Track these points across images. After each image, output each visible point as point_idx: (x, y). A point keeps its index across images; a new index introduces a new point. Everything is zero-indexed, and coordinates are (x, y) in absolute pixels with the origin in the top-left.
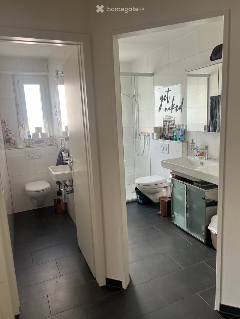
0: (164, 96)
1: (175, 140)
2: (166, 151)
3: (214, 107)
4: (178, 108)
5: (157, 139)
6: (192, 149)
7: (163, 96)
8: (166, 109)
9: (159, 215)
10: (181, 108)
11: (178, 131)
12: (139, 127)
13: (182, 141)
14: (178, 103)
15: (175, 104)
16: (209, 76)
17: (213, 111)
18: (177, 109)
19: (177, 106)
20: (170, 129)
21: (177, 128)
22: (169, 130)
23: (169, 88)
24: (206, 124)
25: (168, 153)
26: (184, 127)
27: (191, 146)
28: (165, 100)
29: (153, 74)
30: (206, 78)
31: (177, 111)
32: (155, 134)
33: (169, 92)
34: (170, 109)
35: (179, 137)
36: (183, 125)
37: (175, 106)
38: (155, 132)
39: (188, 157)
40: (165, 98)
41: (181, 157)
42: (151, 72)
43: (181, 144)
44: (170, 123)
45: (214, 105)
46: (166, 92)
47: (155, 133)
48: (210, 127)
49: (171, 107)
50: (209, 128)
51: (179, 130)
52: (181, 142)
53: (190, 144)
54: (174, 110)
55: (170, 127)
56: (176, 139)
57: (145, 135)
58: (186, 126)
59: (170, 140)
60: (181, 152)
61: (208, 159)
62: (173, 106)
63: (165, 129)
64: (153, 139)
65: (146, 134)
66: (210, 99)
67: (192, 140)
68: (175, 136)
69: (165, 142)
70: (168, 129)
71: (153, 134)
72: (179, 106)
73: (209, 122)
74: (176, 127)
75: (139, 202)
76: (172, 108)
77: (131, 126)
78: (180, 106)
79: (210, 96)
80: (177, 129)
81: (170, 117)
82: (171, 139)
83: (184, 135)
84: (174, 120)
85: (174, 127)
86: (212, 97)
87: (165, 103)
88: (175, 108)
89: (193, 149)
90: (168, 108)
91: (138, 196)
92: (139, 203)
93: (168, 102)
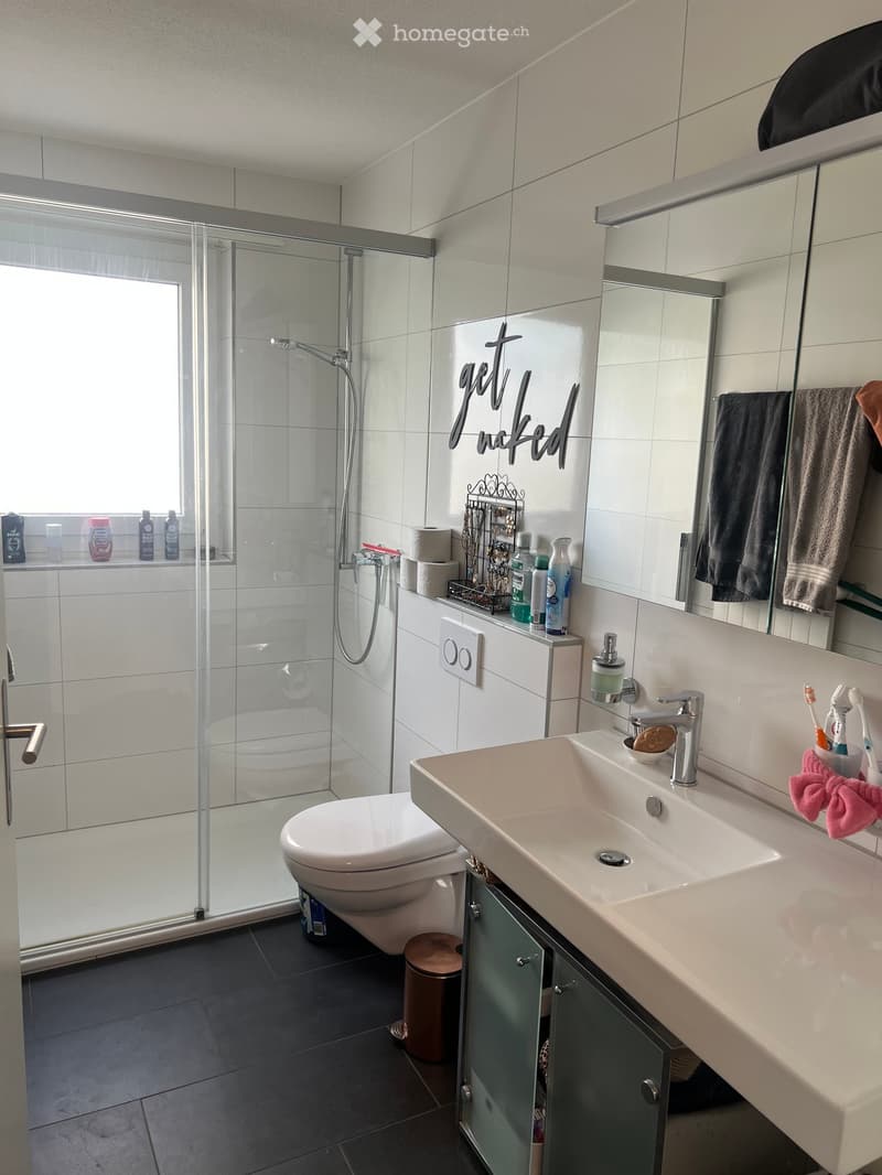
0: (481, 369)
1: (518, 619)
2: (467, 669)
3: (734, 448)
4: (545, 440)
5: (433, 594)
6: (600, 698)
7: (473, 366)
8: (485, 442)
9: (398, 1043)
10: (558, 442)
11: (535, 572)
12: (359, 514)
13: (552, 632)
14: (546, 411)
15: (528, 418)
16: (719, 292)
17: (730, 469)
18: (541, 443)
19: (540, 430)
20: (496, 552)
21: (533, 551)
22: (491, 553)
23: (504, 327)
24: (689, 530)
25: (479, 683)
26: (572, 555)
27: (598, 675)
28: (482, 391)
29: (430, 248)
30: (706, 303)
31: (537, 455)
32: (421, 567)
33: (507, 346)
34: (506, 440)
35: (537, 607)
36: (562, 544)
37: (529, 430)
38: (423, 555)
39: (576, 741)
40: (485, 379)
41: (542, 736)
42: (426, 234)
43: (547, 649)
44: (501, 520)
45: (738, 441)
46: (489, 345)
47: (419, 564)
48: (711, 545)
49: (509, 432)
50: (705, 547)
51: (543, 566)
52: (547, 637)
53: (595, 667)
54: (524, 450)
55: (501, 539)
56: (523, 616)
57: (377, 562)
58: (581, 548)
59: (493, 613)
60: (545, 695)
61: (692, 783)
62: (519, 425)
63: (475, 545)
64: (413, 590)
65: (386, 560)
66: (716, 404)
67: (610, 639)
68: (520, 594)
69: (466, 622)
70: (488, 550)
71: (412, 565)
72: (548, 432)
73: (703, 521)
74: (526, 546)
75: (309, 930)
76: (517, 438)
77: (327, 503)
78: (556, 433)
79: (718, 395)
80: (532, 557)
81: (501, 487)
82: (497, 605)
83: (566, 600)
84: (520, 504)
85: (518, 543)
86: (729, 395)
87: (481, 403)
88: (528, 438)
89: (608, 697)
90: (494, 432)
91: (304, 900)
92: (311, 939)
93: (496, 404)
